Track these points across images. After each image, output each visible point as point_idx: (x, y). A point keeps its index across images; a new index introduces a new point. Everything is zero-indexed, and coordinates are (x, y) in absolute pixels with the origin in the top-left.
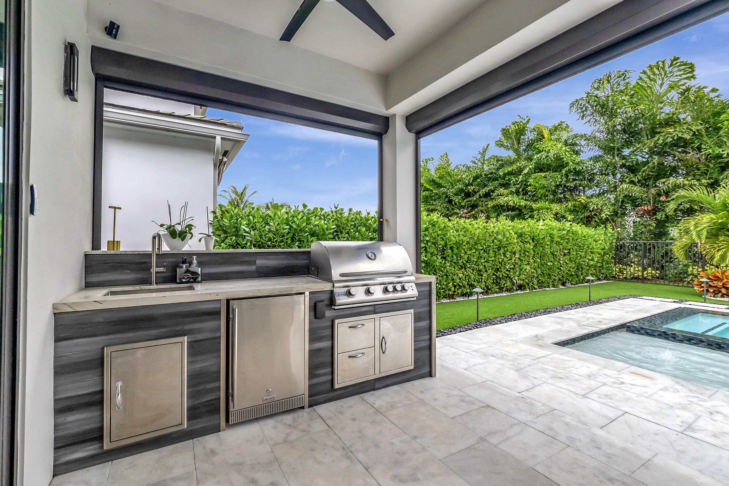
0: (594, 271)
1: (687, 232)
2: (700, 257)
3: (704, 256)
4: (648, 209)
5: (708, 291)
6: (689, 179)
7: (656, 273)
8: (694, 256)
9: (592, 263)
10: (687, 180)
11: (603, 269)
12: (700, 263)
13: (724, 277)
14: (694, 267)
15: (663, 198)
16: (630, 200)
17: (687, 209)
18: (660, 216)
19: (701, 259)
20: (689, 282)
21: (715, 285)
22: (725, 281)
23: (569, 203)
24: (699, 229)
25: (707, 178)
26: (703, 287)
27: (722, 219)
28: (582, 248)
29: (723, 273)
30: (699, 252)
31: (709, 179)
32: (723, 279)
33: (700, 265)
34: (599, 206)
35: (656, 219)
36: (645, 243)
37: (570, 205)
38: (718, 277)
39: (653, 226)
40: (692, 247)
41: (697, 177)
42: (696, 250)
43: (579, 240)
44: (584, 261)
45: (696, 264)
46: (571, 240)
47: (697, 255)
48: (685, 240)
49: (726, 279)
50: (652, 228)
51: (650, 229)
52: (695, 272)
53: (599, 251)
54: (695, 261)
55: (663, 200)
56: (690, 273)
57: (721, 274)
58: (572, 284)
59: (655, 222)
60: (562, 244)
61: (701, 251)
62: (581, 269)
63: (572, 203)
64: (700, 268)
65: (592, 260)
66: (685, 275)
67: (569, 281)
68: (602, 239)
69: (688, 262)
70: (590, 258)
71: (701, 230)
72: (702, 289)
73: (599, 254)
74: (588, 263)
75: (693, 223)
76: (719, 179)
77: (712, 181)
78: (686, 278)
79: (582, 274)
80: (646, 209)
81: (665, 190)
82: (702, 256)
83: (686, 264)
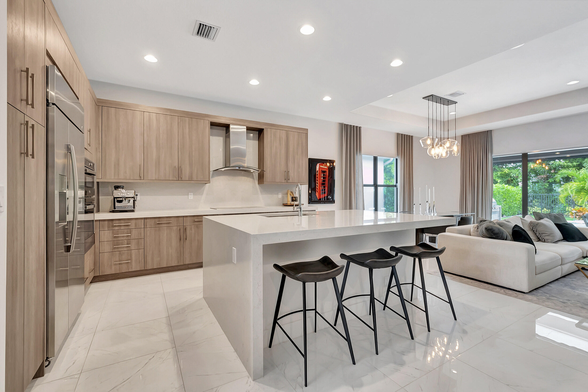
0: (516, 210)
1: (566, 190)
2: (572, 202)
3: (574, 201)
4: (544, 177)
5: (576, 217)
6: (567, 162)
7: (549, 211)
8: (569, 202)
9: (516, 205)
10: (566, 162)
11: (520, 209)
12: (572, 205)
13: (583, 211)
14: (569, 207)
15: (552, 171)
16: (534, 172)
17: (565, 177)
18: (550, 180)
19: (573, 203)
20: (566, 215)
21: (579, 215)
22: (584, 213)
23: (498, 172)
24: (572, 189)
25: (576, 161)
26: (573, 216)
27: (582, 185)
28: (511, 198)
29: (583, 209)
30: (572, 200)
31: (577, 162)
32: (583, 212)
33: (572, 206)
34: (517, 175)
35: (549, 182)
36: (543, 195)
37: (499, 174)
38: (580, 211)
39: (547, 186)
40: (568, 197)
41: (571, 161)
42: (570, 198)
43: (510, 194)
44: (512, 204)
45: (570, 206)
46: (507, 194)
47: (571, 201)
48: (566, 194)
49: (585, 211)
50: (546, 187)
51: (545, 188)
52: (570, 210)
53: (519, 199)
54: (570, 204)
55: (553, 172)
56: (567, 210)
57: (582, 210)
58: (506, 216)
59: (548, 183)
60: (503, 196)
61: (573, 199)
62: (510, 209)
63: (500, 173)
64: (572, 208)
65: (516, 204)
66: (564, 212)
67: (505, 214)
68: (520, 193)
69: (566, 205)
70: (515, 203)
71: (573, 190)
72: (573, 217)
73: (519, 201)
74: (514, 205)
75: (569, 186)
76: (583, 163)
77: (579, 163)
78: (564, 213)
79: (511, 211)
80: (543, 177)
81: (554, 167)
82: (573, 202)
83: (565, 206)
